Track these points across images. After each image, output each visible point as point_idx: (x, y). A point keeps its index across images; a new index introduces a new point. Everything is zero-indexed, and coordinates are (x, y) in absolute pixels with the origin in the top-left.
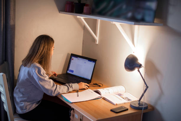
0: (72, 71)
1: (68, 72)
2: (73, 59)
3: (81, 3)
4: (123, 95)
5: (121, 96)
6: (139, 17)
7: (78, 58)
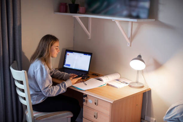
0: (69, 65)
1: (65, 66)
2: (68, 54)
3: (75, 3)
4: (120, 80)
5: (119, 81)
6: (134, 14)
7: (74, 53)
